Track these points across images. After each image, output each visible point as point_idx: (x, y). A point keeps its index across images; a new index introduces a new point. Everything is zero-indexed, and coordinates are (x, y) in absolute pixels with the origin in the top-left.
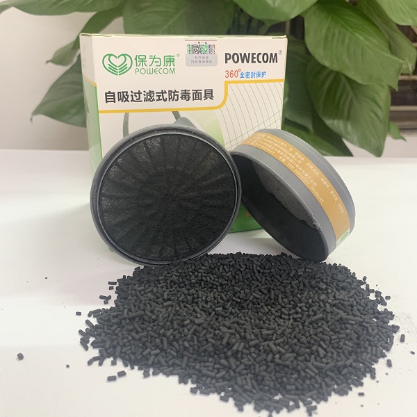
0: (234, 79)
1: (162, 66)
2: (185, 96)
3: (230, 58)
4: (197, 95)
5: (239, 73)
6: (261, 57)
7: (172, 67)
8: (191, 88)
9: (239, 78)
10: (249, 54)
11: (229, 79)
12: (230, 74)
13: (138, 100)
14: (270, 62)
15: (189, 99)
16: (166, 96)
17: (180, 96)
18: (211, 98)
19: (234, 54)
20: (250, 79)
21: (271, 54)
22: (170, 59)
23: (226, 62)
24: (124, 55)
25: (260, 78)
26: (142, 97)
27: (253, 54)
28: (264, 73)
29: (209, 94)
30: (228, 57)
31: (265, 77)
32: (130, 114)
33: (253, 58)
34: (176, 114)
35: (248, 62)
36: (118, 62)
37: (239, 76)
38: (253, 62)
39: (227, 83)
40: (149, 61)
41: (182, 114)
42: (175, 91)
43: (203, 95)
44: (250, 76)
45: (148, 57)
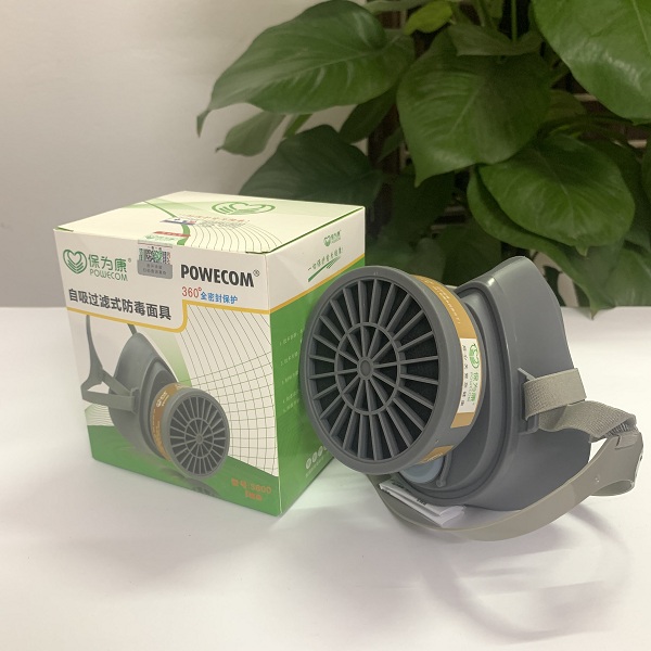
0: (193, 299)
1: (113, 271)
2: (139, 308)
3: (187, 272)
4: (152, 311)
5: (200, 293)
6: (227, 276)
7: (124, 273)
8: (145, 301)
9: (199, 299)
10: (211, 270)
11: (187, 298)
12: (188, 292)
13: (95, 304)
14: (242, 284)
15: (143, 314)
16: (120, 304)
17: (134, 308)
18: (168, 317)
19: (193, 267)
20: (214, 302)
21: (242, 274)
22: (121, 264)
23: (183, 277)
24: (80, 253)
25: (229, 304)
26: (99, 302)
27: (216, 271)
28: (234, 299)
29: (165, 313)
30: (185, 270)
31: (236, 304)
32: (91, 317)
33: (216, 276)
34: (132, 328)
35: (210, 280)
36: (76, 259)
37: (200, 296)
38: (216, 281)
39: (185, 303)
40: (101, 263)
41: (139, 329)
42: (129, 302)
43: (159, 312)
44: (215, 299)
45: (100, 258)
